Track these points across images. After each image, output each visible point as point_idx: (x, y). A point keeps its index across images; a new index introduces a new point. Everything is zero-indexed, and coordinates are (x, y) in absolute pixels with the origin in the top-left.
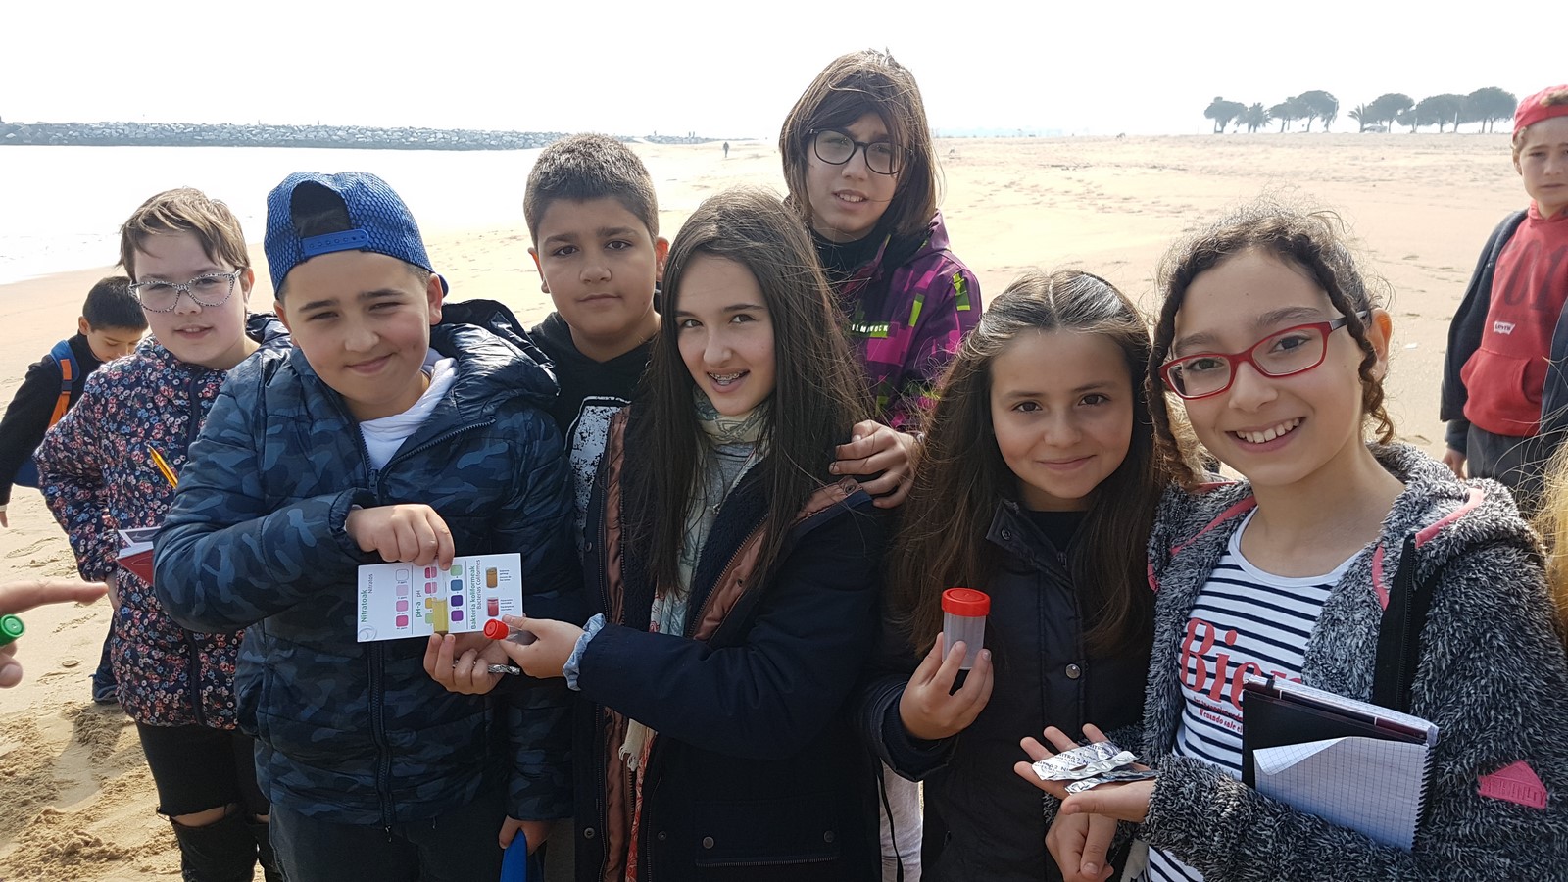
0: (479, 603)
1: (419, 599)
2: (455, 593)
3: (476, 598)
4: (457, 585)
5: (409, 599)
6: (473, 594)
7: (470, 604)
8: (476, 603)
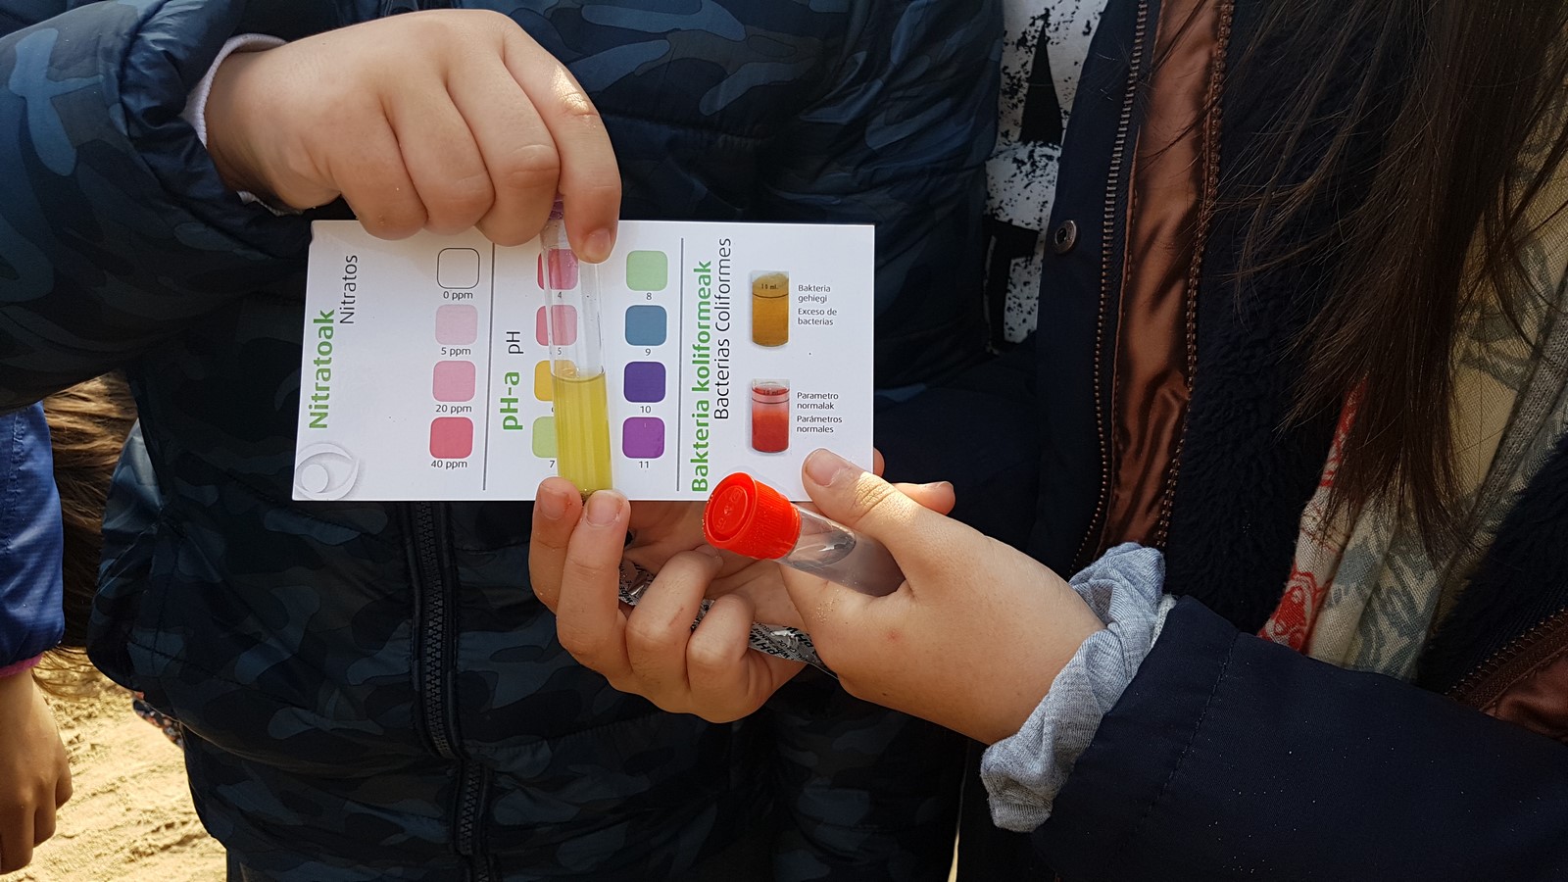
0: (723, 398)
1: (514, 363)
2: (641, 354)
3: (713, 378)
4: (646, 324)
5: (477, 357)
6: (702, 362)
7: (691, 399)
8: (711, 396)
